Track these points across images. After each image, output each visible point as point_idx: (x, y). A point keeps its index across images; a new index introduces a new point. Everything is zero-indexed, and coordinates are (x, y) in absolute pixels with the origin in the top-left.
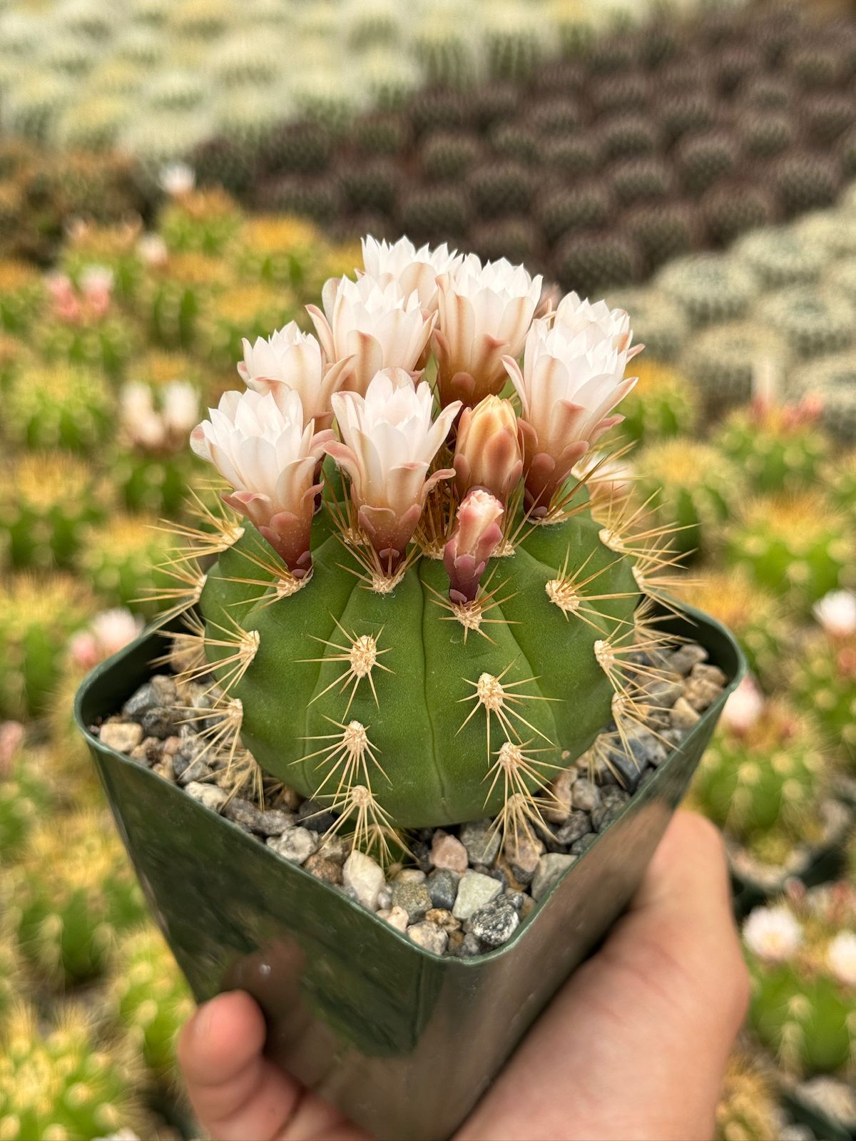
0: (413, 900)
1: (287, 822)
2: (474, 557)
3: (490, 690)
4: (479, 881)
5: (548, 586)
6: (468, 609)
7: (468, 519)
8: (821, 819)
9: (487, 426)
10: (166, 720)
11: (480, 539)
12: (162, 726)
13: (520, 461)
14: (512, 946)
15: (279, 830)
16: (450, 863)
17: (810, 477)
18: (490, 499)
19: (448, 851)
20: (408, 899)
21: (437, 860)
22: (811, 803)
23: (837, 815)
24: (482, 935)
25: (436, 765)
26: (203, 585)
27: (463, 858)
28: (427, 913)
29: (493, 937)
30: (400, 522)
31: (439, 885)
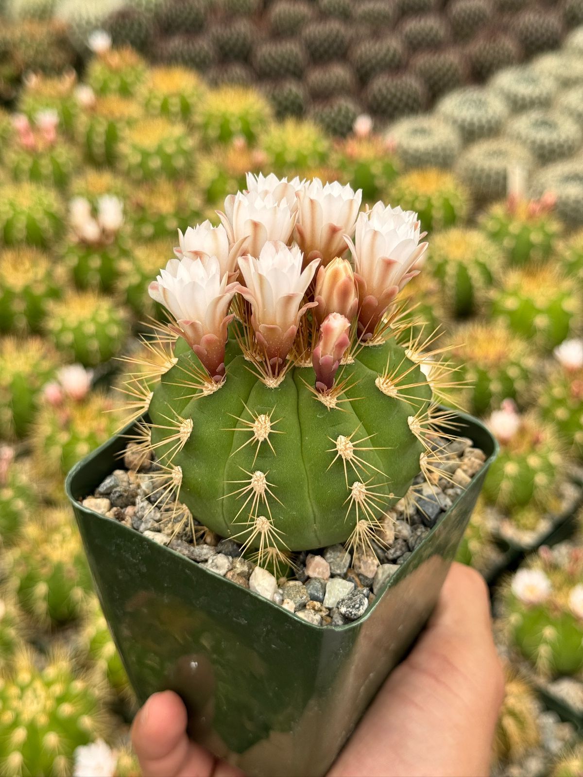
0: (298, 596)
1: (211, 552)
2: (332, 357)
3: (344, 446)
4: (339, 583)
5: (377, 381)
6: (328, 395)
7: (329, 330)
8: (560, 496)
9: (335, 275)
10: (126, 494)
11: (336, 344)
12: (123, 499)
13: (356, 299)
14: (365, 618)
15: (206, 557)
16: (318, 574)
17: (548, 252)
18: (342, 317)
19: (317, 565)
20: (294, 596)
21: (311, 572)
22: (553, 486)
23: (571, 493)
24: (346, 612)
25: (311, 502)
26: (151, 398)
27: (327, 571)
28: (307, 604)
29: (353, 613)
30: (284, 337)
31: (313, 587)
